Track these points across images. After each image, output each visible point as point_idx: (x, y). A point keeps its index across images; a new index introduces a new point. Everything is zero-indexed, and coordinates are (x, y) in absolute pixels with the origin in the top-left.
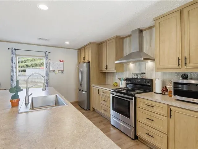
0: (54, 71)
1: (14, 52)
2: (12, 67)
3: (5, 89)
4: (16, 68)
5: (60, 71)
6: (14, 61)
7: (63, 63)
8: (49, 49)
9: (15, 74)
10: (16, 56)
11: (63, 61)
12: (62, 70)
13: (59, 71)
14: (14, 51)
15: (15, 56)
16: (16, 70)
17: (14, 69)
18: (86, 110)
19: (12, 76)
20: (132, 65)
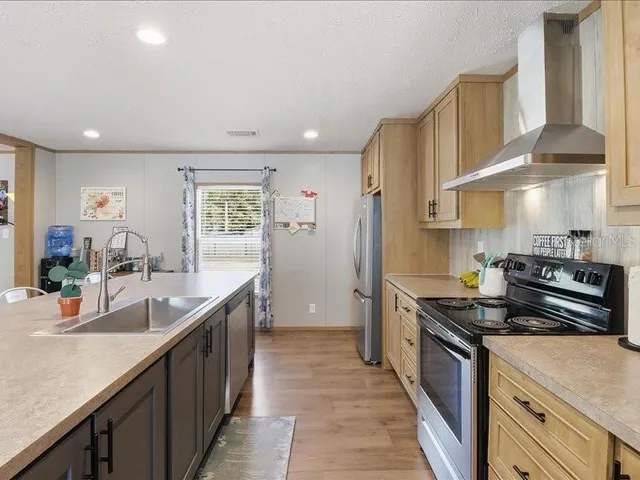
0: (287, 225)
1: (189, 177)
2: (185, 214)
3: (172, 271)
4: (194, 217)
5: (304, 227)
6: (188, 200)
7: (313, 199)
8: (272, 161)
9: (191, 232)
10: (196, 186)
11: (313, 194)
12: (308, 224)
13: (300, 224)
14: (190, 174)
15: (191, 186)
16: (195, 223)
17: (190, 222)
18: (368, 363)
19: (184, 239)
20: (534, 196)
